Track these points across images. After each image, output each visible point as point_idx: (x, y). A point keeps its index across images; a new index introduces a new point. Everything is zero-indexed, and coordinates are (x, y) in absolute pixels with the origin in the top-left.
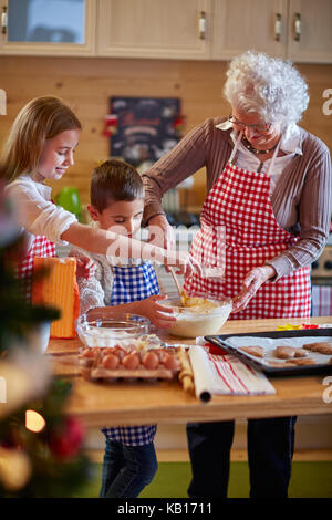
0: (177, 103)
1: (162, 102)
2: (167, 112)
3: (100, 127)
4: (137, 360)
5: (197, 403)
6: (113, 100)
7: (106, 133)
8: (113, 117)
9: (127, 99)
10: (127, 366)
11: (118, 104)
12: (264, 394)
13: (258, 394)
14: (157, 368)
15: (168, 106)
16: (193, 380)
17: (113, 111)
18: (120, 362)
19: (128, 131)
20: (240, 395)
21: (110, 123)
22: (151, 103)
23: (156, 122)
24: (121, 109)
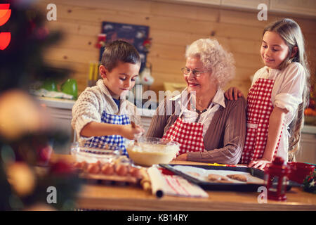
0: (146, 29)
1: (137, 28)
2: (140, 35)
3: (94, 42)
4: (112, 170)
5: (153, 198)
6: (104, 23)
7: (98, 46)
8: (104, 35)
9: (114, 24)
10: (105, 173)
11: (107, 27)
12: (200, 197)
13: (196, 197)
14: (125, 175)
15: (140, 31)
16: (150, 183)
17: (103, 31)
18: (100, 170)
20: (183, 196)
21: (101, 39)
22: (130, 28)
23: (132, 40)
24: (109, 30)
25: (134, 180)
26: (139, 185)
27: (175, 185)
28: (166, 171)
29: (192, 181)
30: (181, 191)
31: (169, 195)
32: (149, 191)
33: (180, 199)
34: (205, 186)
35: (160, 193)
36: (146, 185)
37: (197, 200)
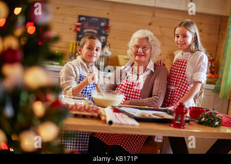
0: (107, 20)
1: (101, 20)
2: (103, 24)
3: (73, 28)
4: (83, 109)
5: (107, 125)
6: (80, 16)
7: (76, 31)
8: (80, 24)
9: (86, 17)
10: (79, 110)
11: (82, 19)
12: (134, 125)
13: (132, 125)
14: (91, 112)
15: (103, 21)
16: (105, 117)
17: (79, 21)
18: (76, 108)
19: (85, 31)
20: (124, 125)
21: (78, 26)
22: (97, 19)
23: (98, 28)
24: (83, 21)
25: (96, 115)
26: (99, 118)
27: (120, 118)
28: (116, 110)
29: (130, 116)
30: (123, 122)
31: (116, 124)
32: (105, 121)
33: (123, 126)
34: (138, 120)
35: (111, 123)
36: (103, 118)
37: (132, 127)
